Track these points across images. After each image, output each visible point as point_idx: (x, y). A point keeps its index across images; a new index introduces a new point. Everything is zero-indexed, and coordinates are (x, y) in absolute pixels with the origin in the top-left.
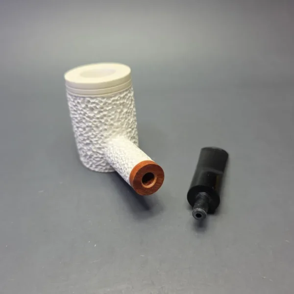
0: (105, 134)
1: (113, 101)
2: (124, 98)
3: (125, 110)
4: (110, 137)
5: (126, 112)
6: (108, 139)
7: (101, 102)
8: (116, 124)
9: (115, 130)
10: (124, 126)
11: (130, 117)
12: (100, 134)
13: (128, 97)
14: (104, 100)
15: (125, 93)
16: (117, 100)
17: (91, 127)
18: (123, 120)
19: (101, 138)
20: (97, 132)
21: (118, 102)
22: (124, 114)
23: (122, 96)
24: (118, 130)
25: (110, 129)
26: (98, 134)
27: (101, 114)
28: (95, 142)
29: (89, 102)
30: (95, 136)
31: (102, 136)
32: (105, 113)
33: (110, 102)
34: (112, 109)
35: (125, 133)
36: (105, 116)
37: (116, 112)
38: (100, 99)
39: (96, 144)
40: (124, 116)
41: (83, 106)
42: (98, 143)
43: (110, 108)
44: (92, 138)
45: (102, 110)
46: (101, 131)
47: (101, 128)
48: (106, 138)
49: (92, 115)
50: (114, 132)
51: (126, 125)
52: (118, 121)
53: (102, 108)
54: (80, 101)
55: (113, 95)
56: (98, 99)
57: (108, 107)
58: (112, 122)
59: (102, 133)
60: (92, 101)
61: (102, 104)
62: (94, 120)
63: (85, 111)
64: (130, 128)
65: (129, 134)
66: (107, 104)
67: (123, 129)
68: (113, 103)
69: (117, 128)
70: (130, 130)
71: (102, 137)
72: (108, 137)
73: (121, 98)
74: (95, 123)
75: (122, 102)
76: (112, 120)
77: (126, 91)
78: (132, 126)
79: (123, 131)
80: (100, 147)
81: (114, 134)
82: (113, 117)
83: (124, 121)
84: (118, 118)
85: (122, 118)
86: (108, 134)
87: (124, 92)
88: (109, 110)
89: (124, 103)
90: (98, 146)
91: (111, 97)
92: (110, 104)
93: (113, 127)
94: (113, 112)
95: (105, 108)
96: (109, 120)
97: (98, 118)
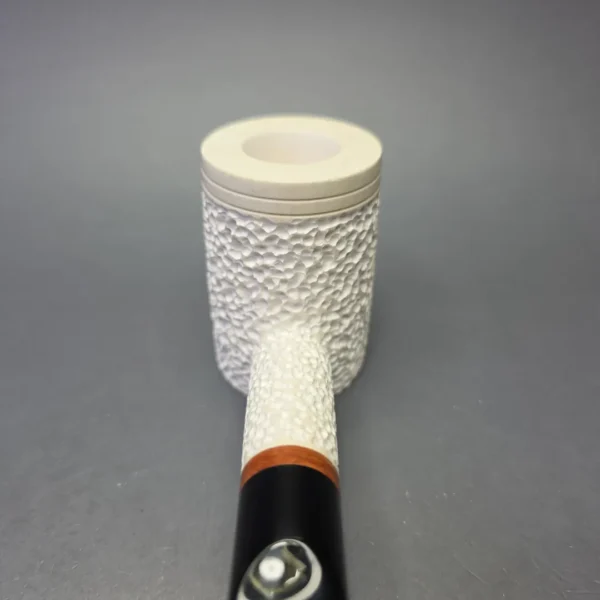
0: (262, 311)
1: (296, 237)
2: (329, 234)
3: (329, 266)
4: (274, 322)
5: (331, 273)
6: (266, 327)
7: (262, 231)
8: (294, 296)
9: (288, 309)
10: (317, 306)
11: (340, 286)
12: (249, 309)
13: (344, 234)
14: (269, 230)
15: (335, 224)
16: (307, 237)
17: (231, 284)
18: (316, 291)
19: (250, 318)
20: (244, 302)
21: (309, 244)
22: (321, 277)
23: (325, 228)
24: (297, 311)
25: (278, 302)
26: (246, 305)
27: (259, 262)
28: (237, 323)
29: (233, 222)
30: (240, 309)
31: (253, 313)
32: (270, 262)
33: (285, 237)
34: (289, 257)
35: (316, 322)
36: (267, 267)
37: (299, 265)
38: (261, 225)
39: (236, 327)
40: (322, 281)
41: (222, 227)
42: (241, 328)
43: (284, 252)
44: (231, 311)
45: (262, 253)
46: (253, 302)
47: (254, 295)
48: (262, 321)
49: (237, 257)
50: (285, 312)
51: (324, 303)
52: (302, 289)
53: (262, 247)
54: (215, 214)
55: (296, 223)
56: (256, 222)
57: (277, 247)
58: (284, 288)
59: (254, 307)
60: (240, 223)
61: (262, 238)
62: (240, 270)
63: (223, 240)
64: (338, 312)
65: (327, 329)
66: (276, 242)
67: (313, 312)
68: (294, 243)
69: (297, 305)
70: (335, 317)
71: (254, 318)
72: (268, 322)
73: (319, 235)
74: (241, 279)
75: (321, 243)
76: (284, 281)
77: (343, 216)
78: (342, 309)
79: (314, 316)
80: (246, 338)
81: (286, 317)
82: (289, 276)
83: (320, 293)
84: (303, 284)
85: (314, 285)
86: (269, 314)
87: (333, 219)
88: (280, 256)
89: (327, 247)
90: (240, 334)
91: (291, 226)
92: (283, 242)
93: (284, 301)
94: (291, 266)
95: (270, 250)
96: (277, 283)
97: (249, 269)
